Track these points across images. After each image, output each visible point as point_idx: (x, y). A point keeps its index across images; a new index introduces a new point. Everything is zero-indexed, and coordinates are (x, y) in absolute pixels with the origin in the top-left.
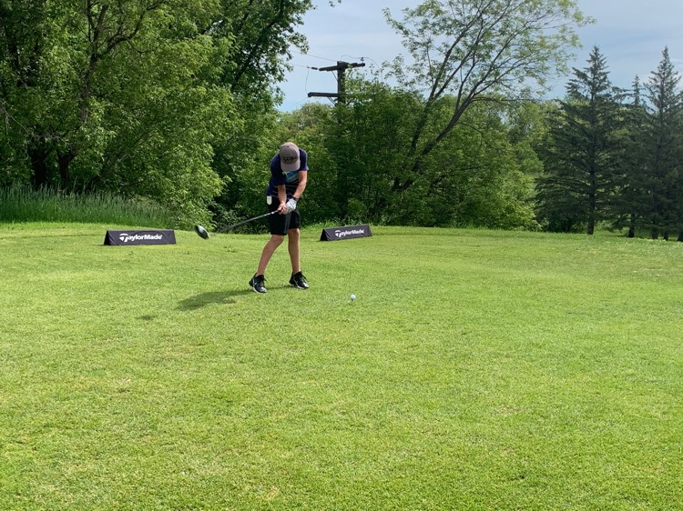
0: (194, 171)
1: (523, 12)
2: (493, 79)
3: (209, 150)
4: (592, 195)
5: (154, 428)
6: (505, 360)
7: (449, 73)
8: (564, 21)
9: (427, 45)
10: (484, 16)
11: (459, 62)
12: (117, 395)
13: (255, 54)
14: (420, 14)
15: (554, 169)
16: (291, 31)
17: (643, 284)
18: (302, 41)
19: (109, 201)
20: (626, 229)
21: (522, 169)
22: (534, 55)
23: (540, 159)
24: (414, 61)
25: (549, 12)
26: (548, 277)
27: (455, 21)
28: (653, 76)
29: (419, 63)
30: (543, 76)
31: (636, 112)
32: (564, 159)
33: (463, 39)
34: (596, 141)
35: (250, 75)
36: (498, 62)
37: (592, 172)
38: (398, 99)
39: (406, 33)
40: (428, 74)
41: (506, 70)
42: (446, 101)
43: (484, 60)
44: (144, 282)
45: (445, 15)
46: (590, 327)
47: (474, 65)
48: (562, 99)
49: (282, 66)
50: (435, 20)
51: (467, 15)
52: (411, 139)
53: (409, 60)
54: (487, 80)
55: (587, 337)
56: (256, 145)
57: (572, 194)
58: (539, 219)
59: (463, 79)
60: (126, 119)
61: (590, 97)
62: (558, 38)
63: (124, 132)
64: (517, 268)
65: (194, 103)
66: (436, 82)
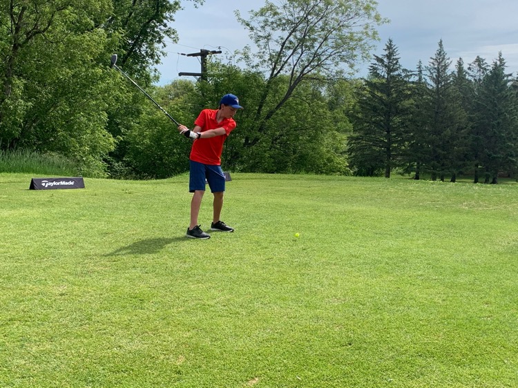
0: (93, 132)
1: (337, 14)
2: (316, 64)
3: (105, 116)
4: (388, 149)
5: (89, 319)
6: (334, 267)
7: (284, 59)
8: (367, 21)
9: (268, 37)
10: (309, 17)
11: (291, 51)
12: (58, 297)
13: (138, 43)
14: (262, 15)
15: (360, 129)
16: (165, 26)
17: (427, 213)
18: (173, 33)
19: (28, 156)
20: (413, 174)
21: (338, 130)
22: (346, 46)
23: (350, 122)
24: (258, 50)
25: (356, 14)
26: (360, 208)
27: (288, 20)
28: (432, 61)
29: (262, 51)
30: (352, 62)
31: (420, 87)
32: (367, 122)
33: (294, 34)
34: (390, 109)
35: (134, 59)
36: (320, 51)
37: (388, 132)
38: (246, 78)
39: (252, 29)
40: (269, 59)
41: (325, 57)
42: (282, 80)
43: (309, 50)
44: (65, 217)
45: (280, 16)
46: (391, 243)
47: (302, 53)
48: (366, 78)
49: (158, 52)
50: (273, 20)
51: (296, 16)
52: (257, 108)
53: (254, 49)
54: (312, 64)
55: (389, 249)
56: (139, 112)
57: (374, 148)
58: (351, 166)
59: (295, 63)
60: (40, 93)
61: (386, 76)
62: (363, 33)
63: (38, 103)
64: (338, 202)
65: (93, 80)
66: (275, 66)
